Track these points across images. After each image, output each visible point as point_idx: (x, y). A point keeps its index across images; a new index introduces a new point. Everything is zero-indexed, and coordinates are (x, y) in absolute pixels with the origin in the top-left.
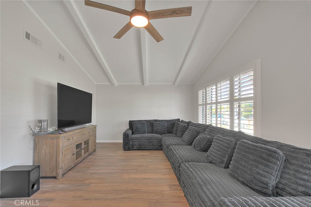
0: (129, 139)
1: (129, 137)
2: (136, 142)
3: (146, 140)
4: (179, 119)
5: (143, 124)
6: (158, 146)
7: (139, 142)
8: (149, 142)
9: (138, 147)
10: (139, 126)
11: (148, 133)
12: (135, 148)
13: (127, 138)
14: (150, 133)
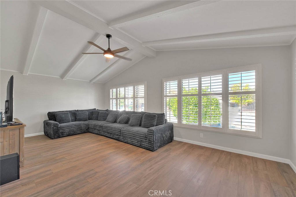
0: (59, 127)
1: (59, 126)
2: (66, 130)
3: (75, 127)
4: (95, 109)
5: (67, 114)
6: (85, 130)
7: (70, 129)
8: (78, 128)
9: (68, 133)
10: (63, 116)
11: (72, 121)
12: (65, 135)
13: (57, 127)
14: (74, 121)
